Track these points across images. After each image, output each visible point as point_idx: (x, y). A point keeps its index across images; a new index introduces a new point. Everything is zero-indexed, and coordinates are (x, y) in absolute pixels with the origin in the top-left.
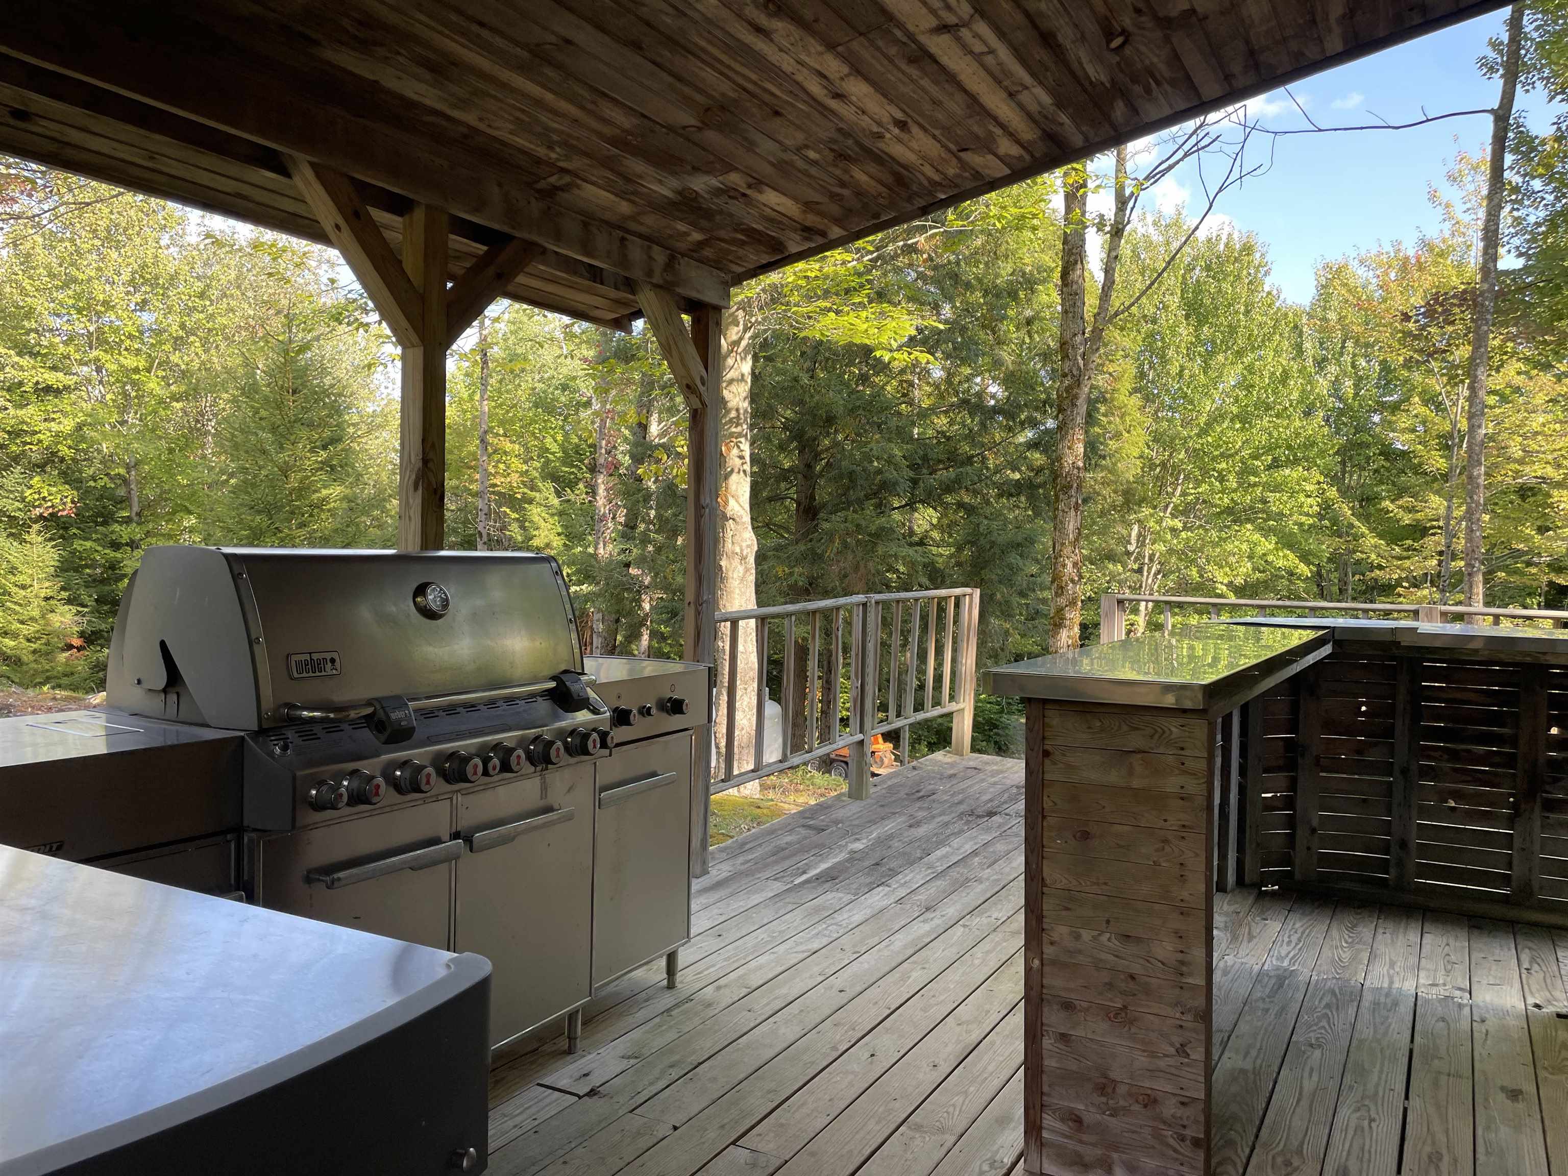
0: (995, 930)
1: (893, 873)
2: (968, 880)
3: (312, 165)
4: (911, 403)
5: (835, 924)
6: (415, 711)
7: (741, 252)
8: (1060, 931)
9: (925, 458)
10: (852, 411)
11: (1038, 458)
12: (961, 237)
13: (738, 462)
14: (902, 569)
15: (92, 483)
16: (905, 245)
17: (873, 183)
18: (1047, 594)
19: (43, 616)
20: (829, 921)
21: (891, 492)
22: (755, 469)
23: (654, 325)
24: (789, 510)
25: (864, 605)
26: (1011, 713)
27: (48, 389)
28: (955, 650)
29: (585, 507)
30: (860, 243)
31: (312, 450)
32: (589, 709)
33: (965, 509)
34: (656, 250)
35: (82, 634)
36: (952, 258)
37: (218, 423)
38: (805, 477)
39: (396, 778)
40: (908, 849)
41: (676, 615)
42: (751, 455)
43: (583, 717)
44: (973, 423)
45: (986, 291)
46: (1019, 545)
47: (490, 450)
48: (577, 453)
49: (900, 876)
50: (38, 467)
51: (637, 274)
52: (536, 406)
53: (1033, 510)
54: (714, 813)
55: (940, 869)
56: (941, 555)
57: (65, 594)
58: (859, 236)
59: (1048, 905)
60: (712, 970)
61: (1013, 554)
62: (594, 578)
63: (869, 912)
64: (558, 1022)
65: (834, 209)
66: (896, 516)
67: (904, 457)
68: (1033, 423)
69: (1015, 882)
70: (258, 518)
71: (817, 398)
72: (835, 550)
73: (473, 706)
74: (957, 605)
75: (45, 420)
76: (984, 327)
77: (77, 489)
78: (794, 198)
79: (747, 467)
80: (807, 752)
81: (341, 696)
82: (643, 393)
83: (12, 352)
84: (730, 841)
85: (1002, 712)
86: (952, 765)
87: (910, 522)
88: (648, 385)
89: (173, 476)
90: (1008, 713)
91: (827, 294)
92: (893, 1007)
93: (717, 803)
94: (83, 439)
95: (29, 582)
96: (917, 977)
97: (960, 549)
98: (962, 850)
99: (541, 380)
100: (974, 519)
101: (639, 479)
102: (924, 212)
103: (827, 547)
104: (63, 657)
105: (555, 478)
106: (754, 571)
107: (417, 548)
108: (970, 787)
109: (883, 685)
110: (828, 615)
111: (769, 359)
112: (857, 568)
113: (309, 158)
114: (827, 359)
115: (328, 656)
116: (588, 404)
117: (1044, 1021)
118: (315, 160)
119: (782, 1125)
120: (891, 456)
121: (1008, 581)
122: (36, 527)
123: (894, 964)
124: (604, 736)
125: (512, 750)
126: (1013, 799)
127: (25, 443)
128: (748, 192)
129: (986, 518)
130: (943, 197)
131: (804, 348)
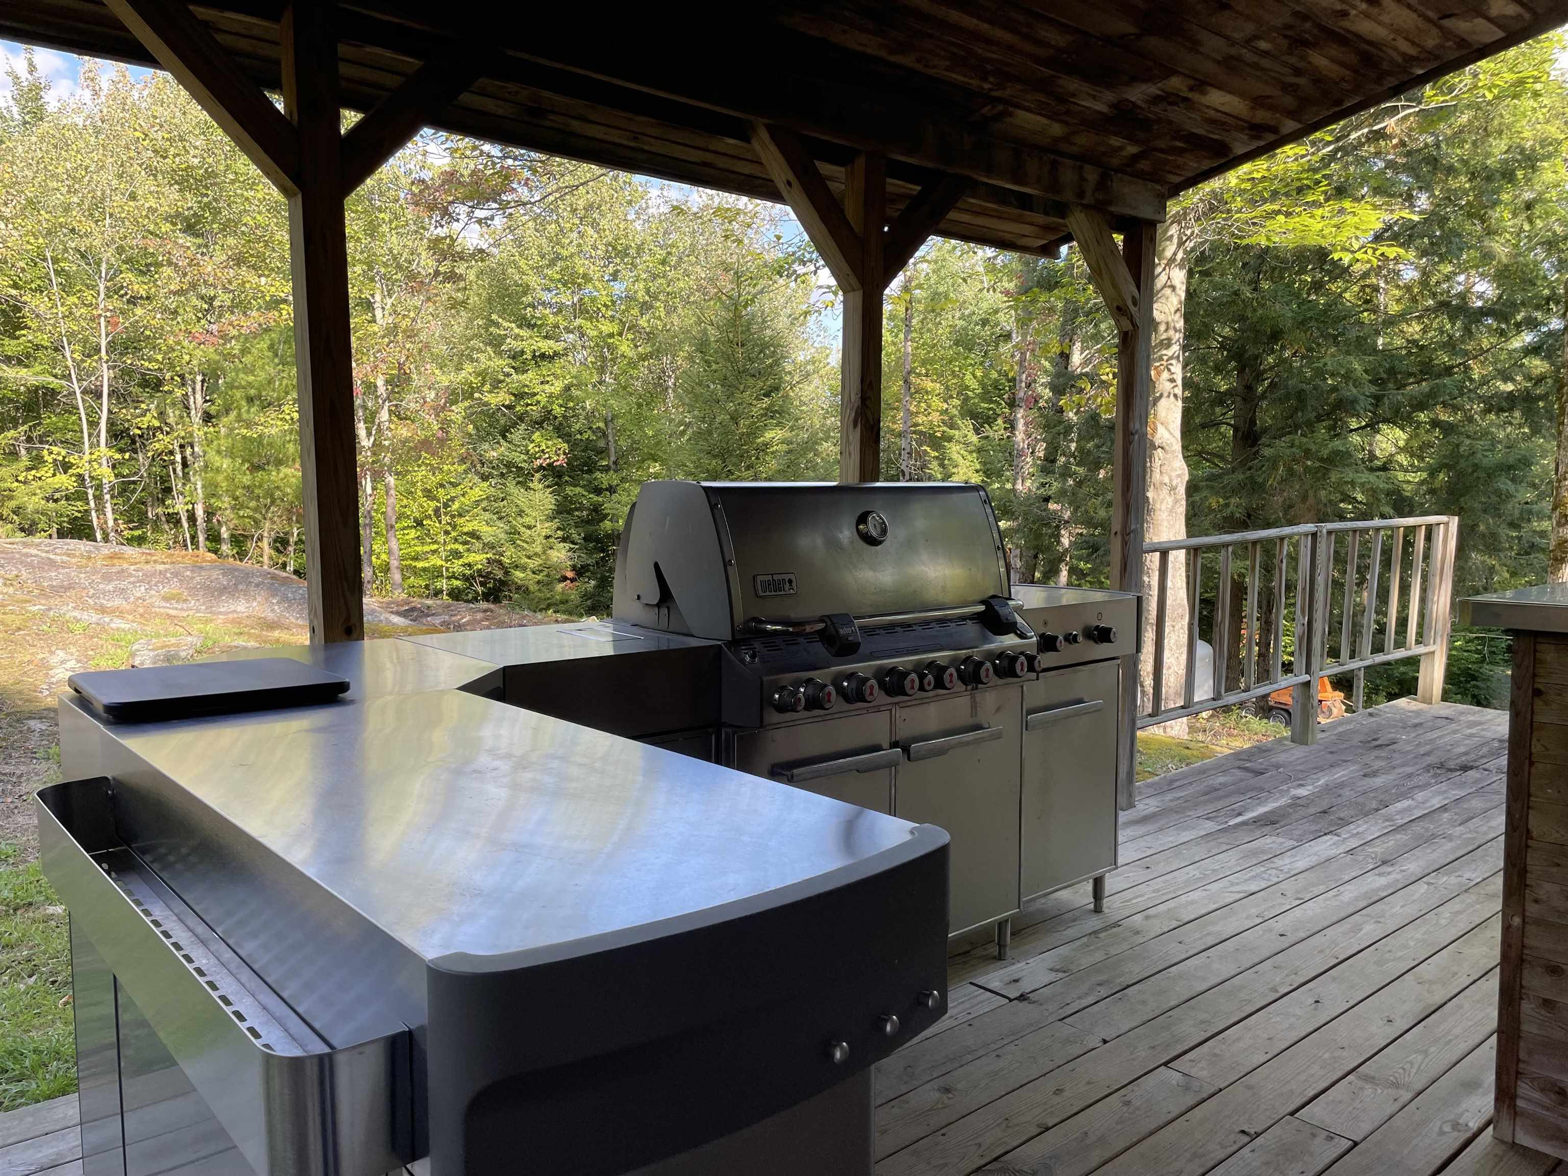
0: (1466, 891)
1: (1344, 822)
2: (1434, 836)
3: (768, 127)
4: (1375, 310)
5: (1276, 869)
6: (861, 628)
7: (1180, 160)
8: (1547, 890)
9: (1392, 371)
10: (1302, 324)
11: (1538, 365)
12: (1440, 113)
13: (1169, 385)
14: (1360, 497)
15: (578, 436)
16: (1370, 132)
17: (1335, 67)
18: (1546, 525)
19: (544, 552)
20: (1268, 865)
21: (1346, 411)
22: (1187, 394)
23: (1085, 250)
24: (1225, 437)
25: (1314, 535)
26: (1496, 664)
27: (543, 356)
28: (1424, 590)
29: (1003, 442)
30: (1318, 135)
31: (757, 399)
32: (1016, 634)
33: (1441, 428)
34: (1088, 168)
35: (574, 568)
36: (1430, 140)
37: (677, 379)
38: (1244, 399)
39: (843, 687)
40: (1360, 800)
41: (1097, 550)
42: (1184, 378)
43: (1009, 641)
44: (1456, 329)
45: (1473, 174)
46: (1510, 468)
47: (913, 390)
48: (996, 388)
49: (1352, 826)
50: (537, 423)
51: (1068, 196)
52: (957, 343)
53: (1530, 427)
54: (1139, 751)
55: (1400, 822)
56: (1409, 482)
57: (560, 533)
58: (1316, 127)
59: (1535, 862)
60: (1139, 899)
61: (1503, 479)
62: (1013, 514)
63: (1314, 860)
64: (987, 929)
65: (1288, 101)
66: (1356, 439)
67: (1366, 371)
68: (1532, 324)
69: (1493, 843)
70: (714, 462)
71: (1260, 312)
72: (1279, 477)
73: (909, 626)
74: (1429, 538)
75: (542, 383)
76: (1470, 216)
77: (568, 442)
78: (1242, 95)
79: (1179, 391)
80: (1244, 691)
81: (796, 614)
82: (1065, 321)
83: (513, 325)
84: (1157, 778)
85: (1483, 660)
86: (1418, 713)
87: (1371, 445)
88: (1072, 312)
89: (641, 428)
90: (1491, 663)
91: (1275, 194)
92: (1342, 957)
93: (1142, 741)
94: (571, 398)
95: (533, 523)
96: (1370, 930)
97: (1433, 473)
98: (1428, 804)
99: (962, 318)
100: (1454, 439)
101: (1061, 411)
102: (1396, 92)
103: (1269, 476)
104: (560, 587)
105: (973, 415)
106: (1184, 503)
107: (857, 481)
108: (1440, 737)
109: (1334, 629)
110: (1269, 546)
111: (1205, 274)
112: (1305, 498)
113: (766, 121)
114: (1274, 269)
115: (787, 577)
116: (1008, 337)
117: (1524, 983)
118: (771, 122)
119: (1216, 1055)
120: (1350, 371)
121: (1494, 510)
122: (538, 476)
123: (1343, 915)
124: (1031, 659)
125: (945, 668)
126: (1495, 754)
127: (528, 405)
128: (1190, 95)
129: (1468, 437)
130: (1420, 72)
131: (1247, 259)
